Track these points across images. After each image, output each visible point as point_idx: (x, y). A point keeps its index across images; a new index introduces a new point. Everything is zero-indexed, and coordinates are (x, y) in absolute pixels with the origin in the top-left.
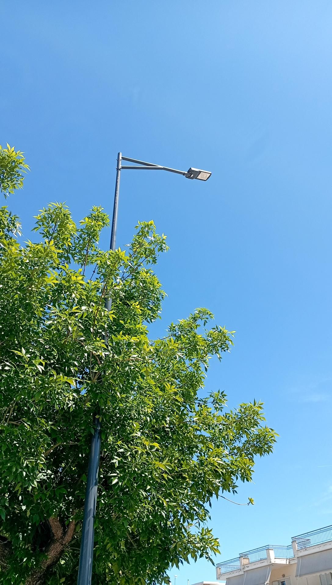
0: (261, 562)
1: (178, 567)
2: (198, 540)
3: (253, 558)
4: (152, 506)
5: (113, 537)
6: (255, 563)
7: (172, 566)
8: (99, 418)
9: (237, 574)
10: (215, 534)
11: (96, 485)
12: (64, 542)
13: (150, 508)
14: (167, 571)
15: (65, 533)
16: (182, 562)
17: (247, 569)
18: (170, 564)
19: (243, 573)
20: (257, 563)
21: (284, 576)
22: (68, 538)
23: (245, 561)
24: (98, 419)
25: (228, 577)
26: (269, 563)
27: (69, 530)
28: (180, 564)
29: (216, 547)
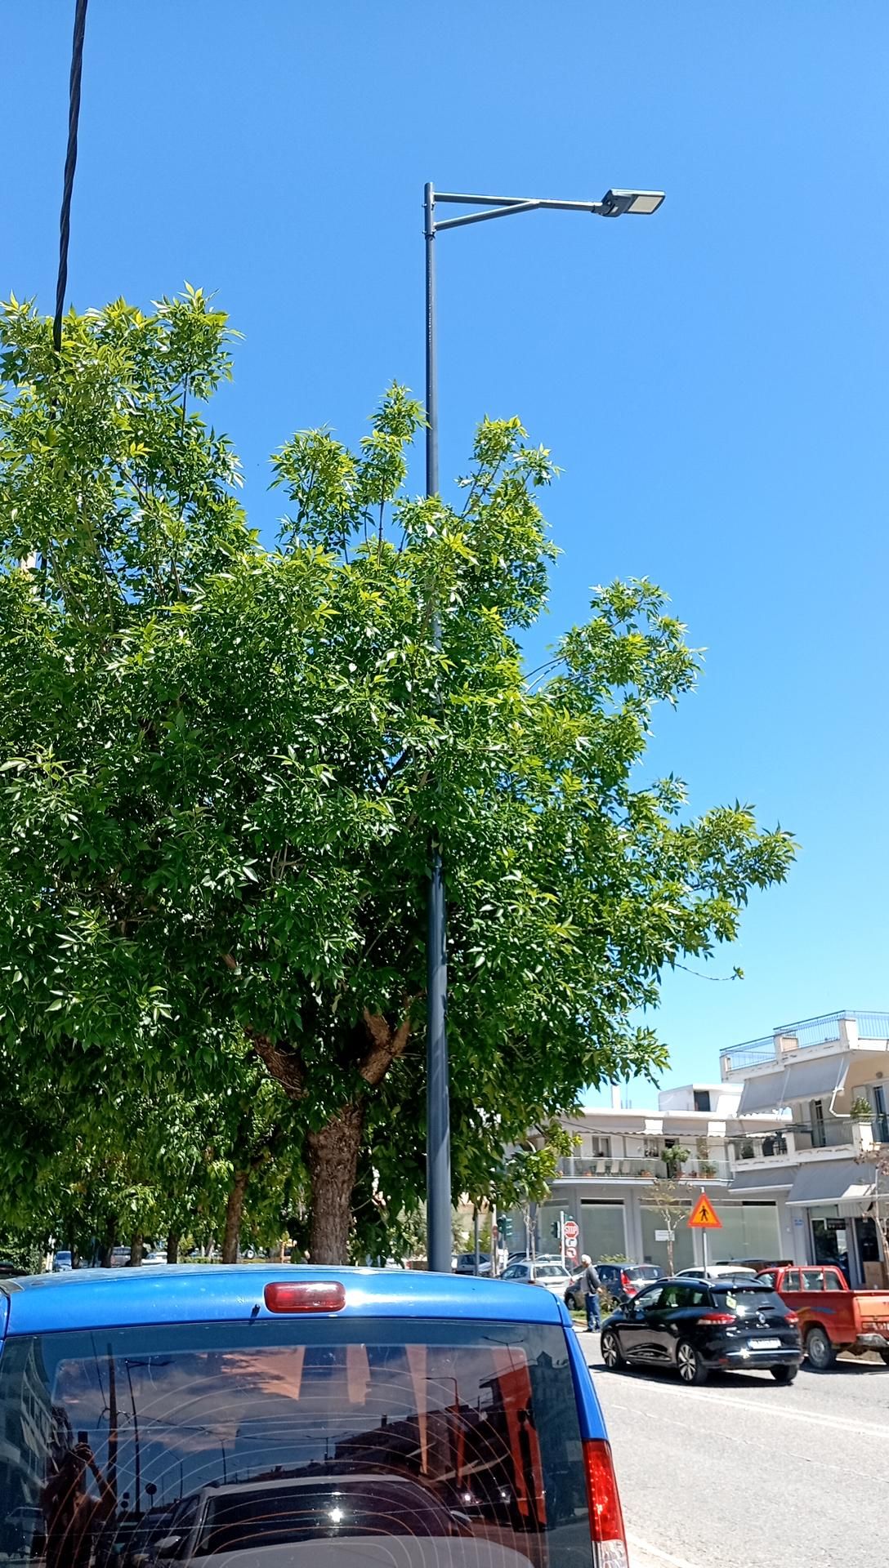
0: (827, 1045)
1: (597, 1087)
2: (630, 1047)
3: (807, 1037)
4: (546, 995)
5: (481, 1047)
6: (809, 1049)
7: (588, 1086)
8: (438, 847)
9: (770, 1071)
10: (660, 1038)
11: (443, 963)
12: (393, 1050)
13: (542, 998)
14: (578, 1094)
15: (393, 1035)
16: (605, 1081)
17: (791, 1061)
18: (585, 1085)
19: (783, 1069)
20: (817, 1047)
21: (880, 1075)
22: (400, 1043)
23: (787, 1045)
24: (437, 849)
25: (747, 1077)
26: (845, 1050)
27: (401, 1030)
28: (601, 1084)
29: (663, 1059)
